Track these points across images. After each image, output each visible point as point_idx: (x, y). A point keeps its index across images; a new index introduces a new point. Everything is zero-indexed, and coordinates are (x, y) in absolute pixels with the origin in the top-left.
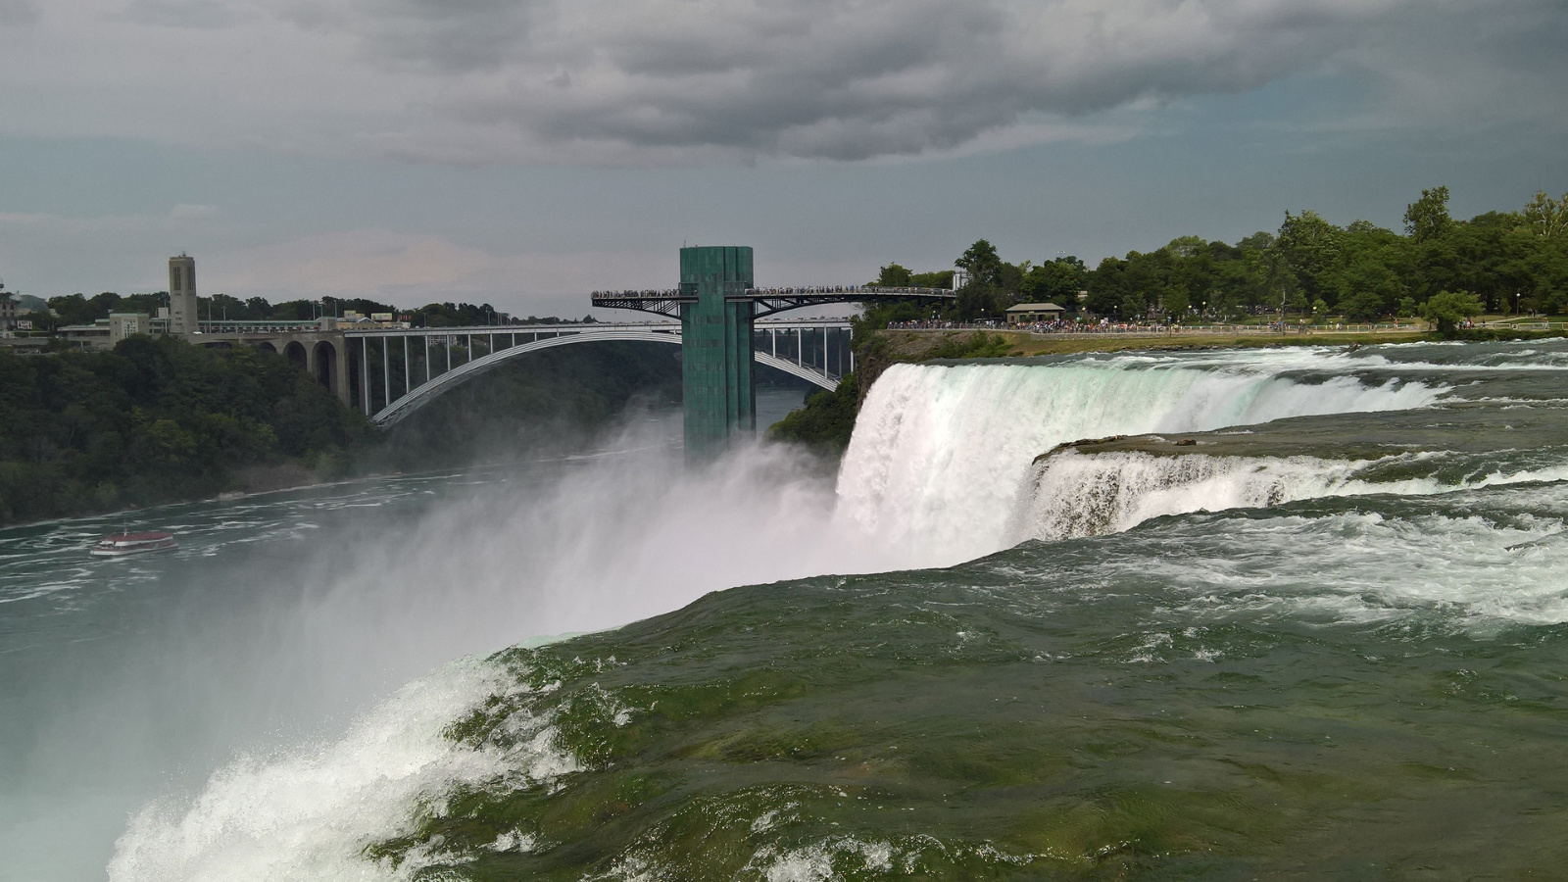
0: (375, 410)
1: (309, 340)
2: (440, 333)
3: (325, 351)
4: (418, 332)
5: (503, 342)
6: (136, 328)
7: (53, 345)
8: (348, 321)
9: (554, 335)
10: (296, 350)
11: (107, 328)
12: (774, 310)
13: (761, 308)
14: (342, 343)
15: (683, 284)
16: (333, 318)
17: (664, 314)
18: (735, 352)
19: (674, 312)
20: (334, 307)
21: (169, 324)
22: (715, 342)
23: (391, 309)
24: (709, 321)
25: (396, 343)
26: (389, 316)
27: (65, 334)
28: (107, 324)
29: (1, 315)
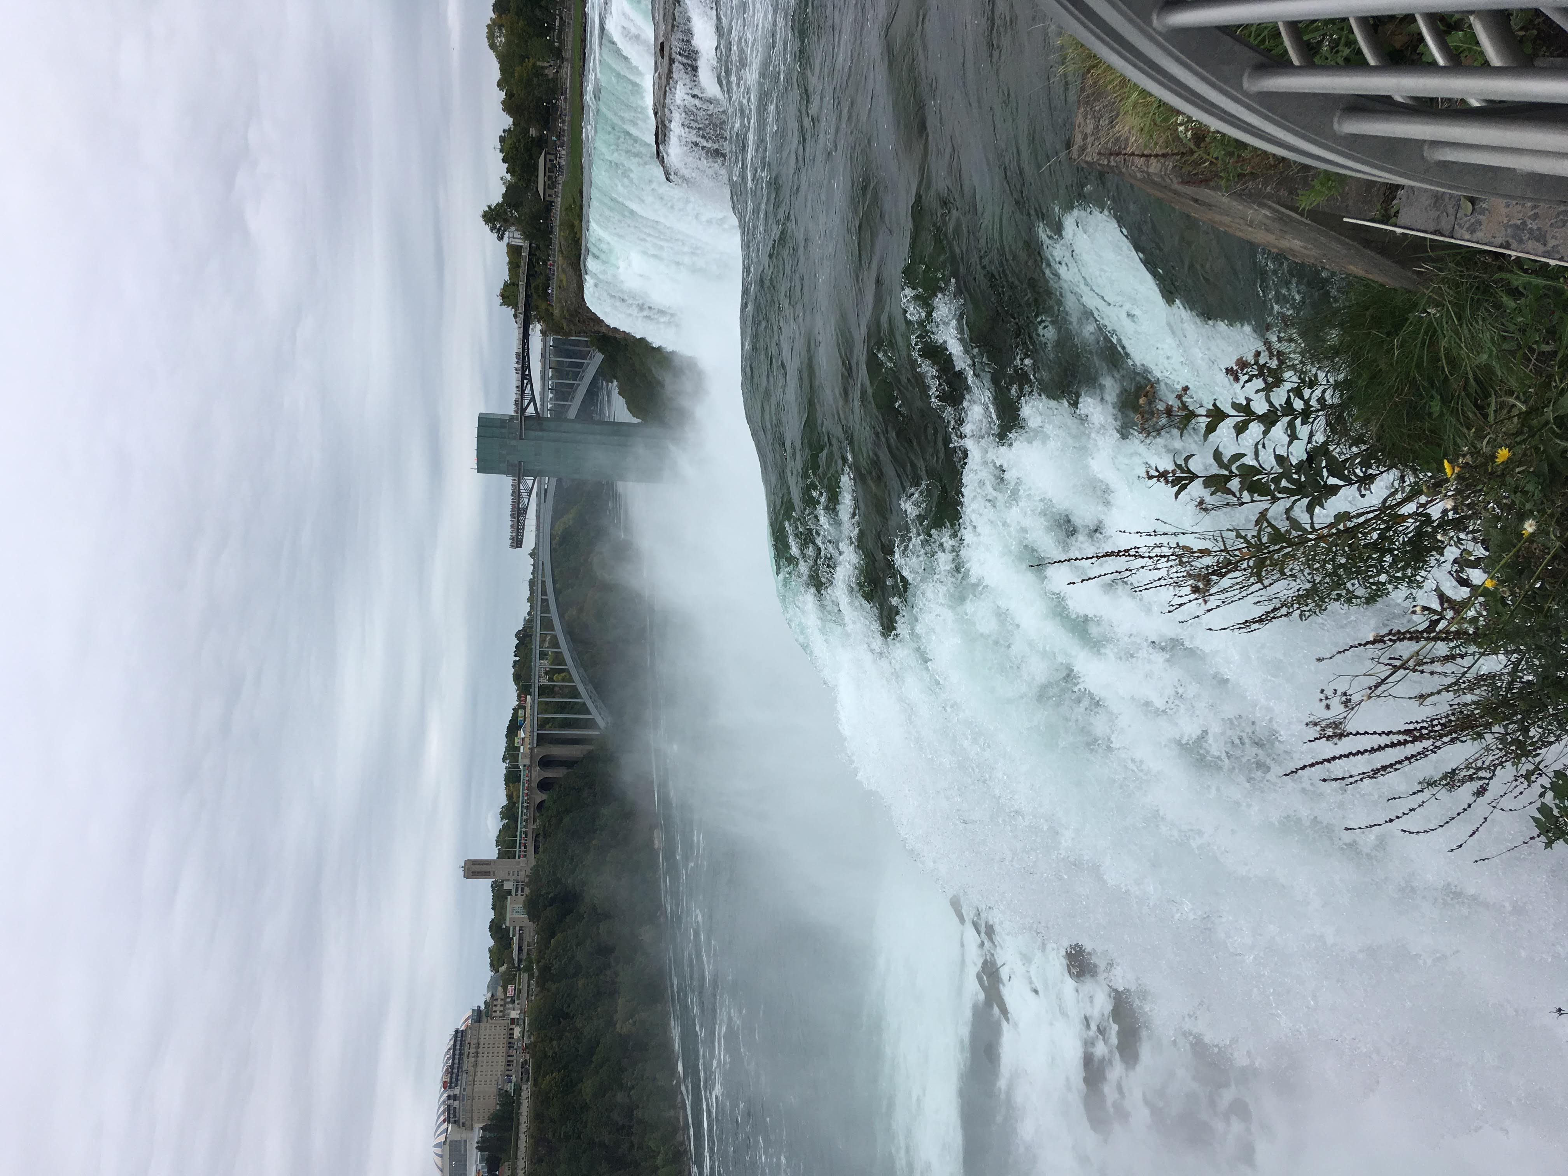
0: (596, 727)
2: (537, 673)
3: (546, 763)
4: (535, 689)
5: (547, 624)
6: (519, 906)
7: (528, 969)
8: (523, 744)
9: (543, 582)
10: (544, 785)
11: (517, 928)
12: (533, 399)
13: (530, 410)
14: (539, 749)
15: (507, 473)
16: (520, 755)
17: (531, 490)
19: (530, 483)
20: (511, 753)
21: (517, 881)
23: (516, 710)
24: (538, 454)
25: (543, 707)
26: (521, 712)
27: (520, 961)
28: (514, 928)
29: (502, 1009)
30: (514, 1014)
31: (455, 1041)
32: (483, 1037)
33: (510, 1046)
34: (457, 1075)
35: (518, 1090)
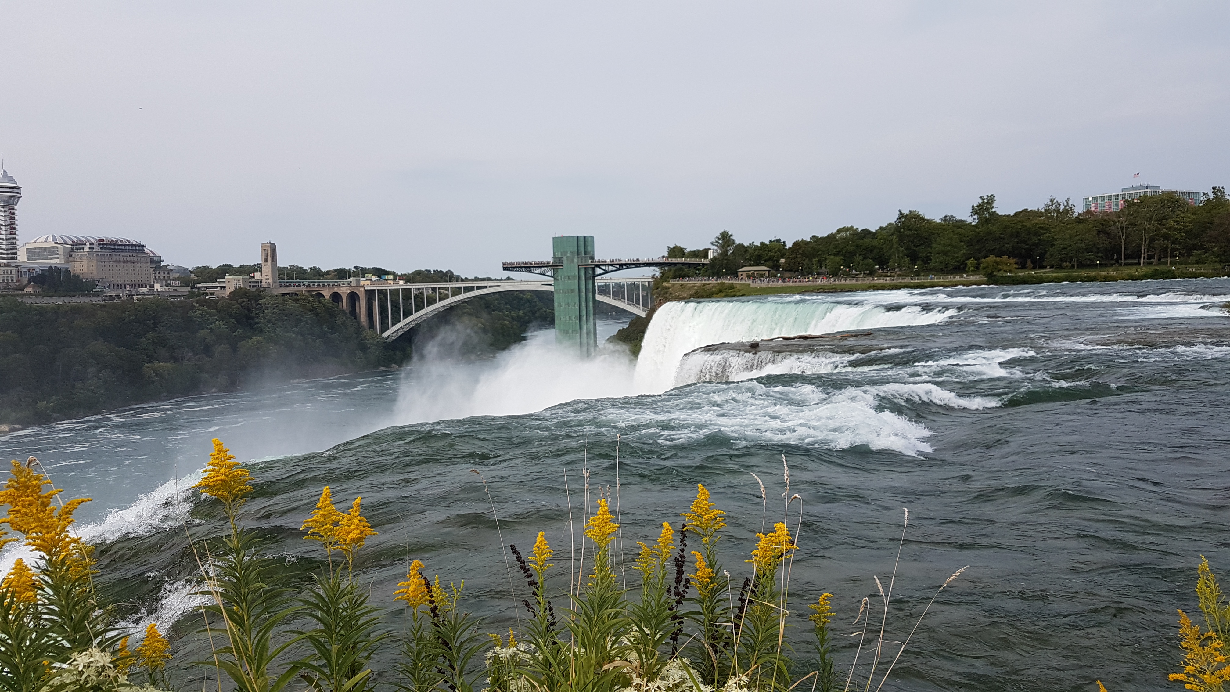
0: (383, 331)
1: (344, 291)
2: (420, 287)
3: (353, 297)
4: (409, 286)
5: (456, 291)
6: (241, 284)
7: (192, 294)
8: (367, 280)
10: (336, 297)
11: (224, 285)
12: (606, 272)
13: (599, 271)
14: (363, 292)
15: (554, 257)
16: (358, 278)
17: (544, 275)
18: (584, 296)
19: (549, 274)
20: (361, 272)
21: (261, 282)
22: (573, 291)
23: (393, 273)
24: (569, 279)
25: (395, 292)
26: (391, 277)
27: (199, 288)
28: (224, 282)
29: (162, 278)
30: (157, 286)
31: (135, 246)
32: (139, 265)
33: (133, 286)
34: (109, 249)
35: (97, 294)
